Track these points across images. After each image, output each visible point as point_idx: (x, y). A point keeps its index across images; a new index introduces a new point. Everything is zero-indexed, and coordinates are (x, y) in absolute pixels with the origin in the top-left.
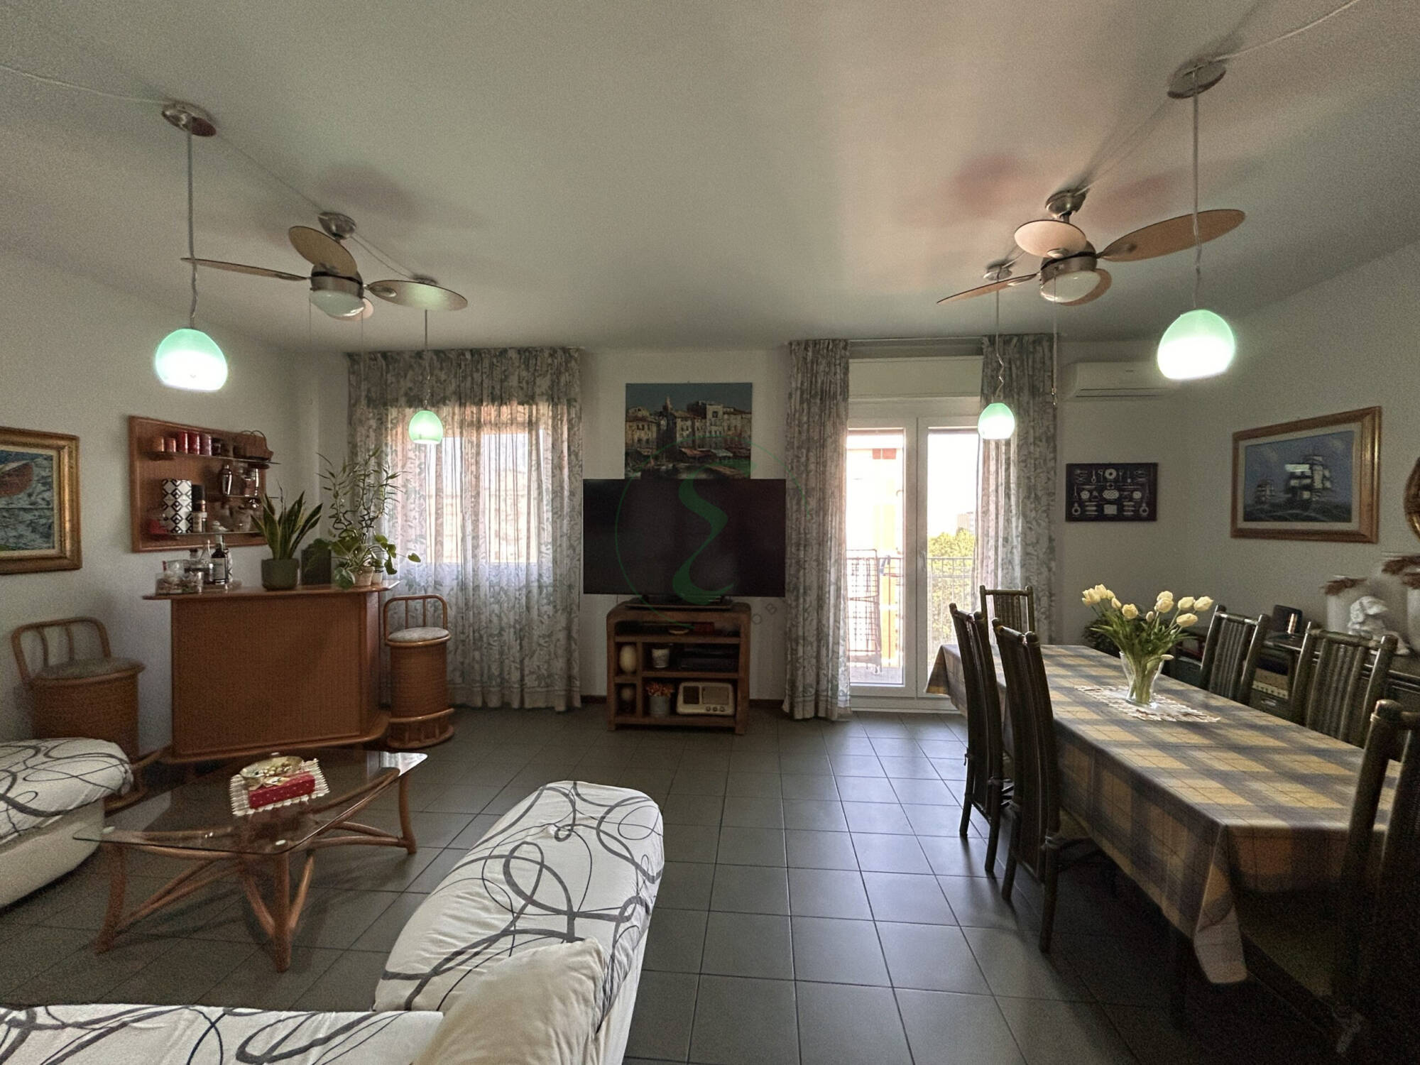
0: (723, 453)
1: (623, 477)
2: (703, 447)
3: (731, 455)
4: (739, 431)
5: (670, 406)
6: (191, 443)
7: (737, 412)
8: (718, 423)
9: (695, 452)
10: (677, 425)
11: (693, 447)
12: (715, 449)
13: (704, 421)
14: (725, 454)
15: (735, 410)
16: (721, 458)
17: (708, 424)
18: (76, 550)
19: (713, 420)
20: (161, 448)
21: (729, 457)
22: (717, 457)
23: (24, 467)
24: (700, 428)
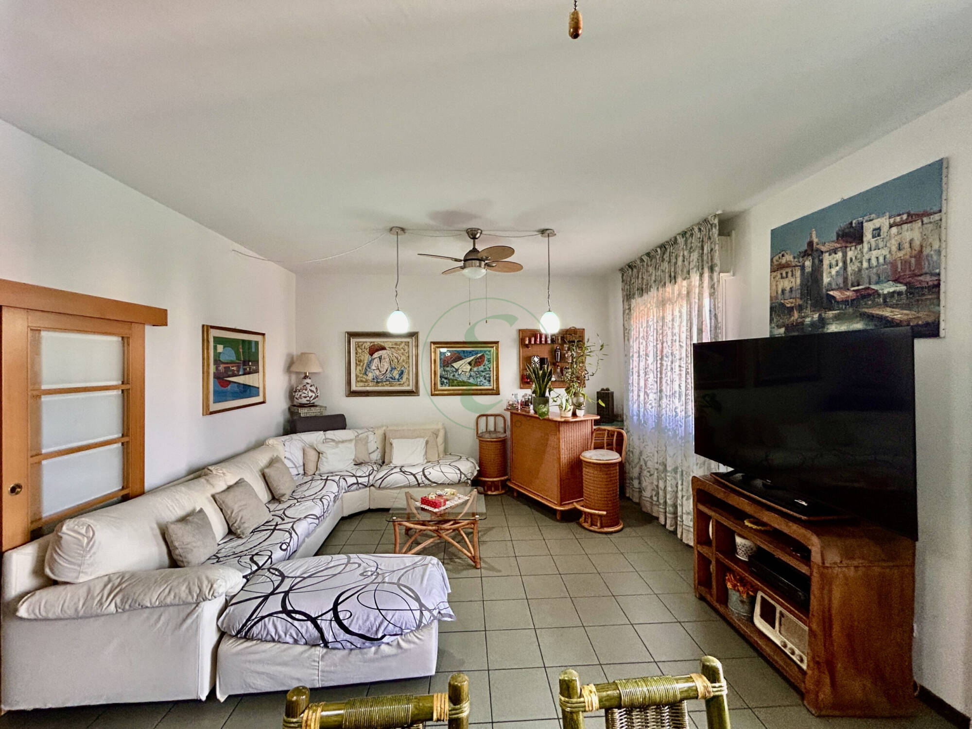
0: (888, 288)
1: (768, 336)
2: (858, 285)
3: (902, 288)
4: (917, 248)
5: (815, 240)
6: (541, 339)
7: (912, 218)
8: (881, 245)
9: (848, 293)
10: (824, 262)
11: (845, 287)
12: (877, 283)
13: (859, 247)
14: (891, 290)
15: (909, 215)
16: (885, 297)
17: (866, 249)
18: (498, 387)
19: (873, 241)
20: (527, 342)
21: (900, 293)
22: (879, 295)
23: (483, 356)
24: (854, 258)
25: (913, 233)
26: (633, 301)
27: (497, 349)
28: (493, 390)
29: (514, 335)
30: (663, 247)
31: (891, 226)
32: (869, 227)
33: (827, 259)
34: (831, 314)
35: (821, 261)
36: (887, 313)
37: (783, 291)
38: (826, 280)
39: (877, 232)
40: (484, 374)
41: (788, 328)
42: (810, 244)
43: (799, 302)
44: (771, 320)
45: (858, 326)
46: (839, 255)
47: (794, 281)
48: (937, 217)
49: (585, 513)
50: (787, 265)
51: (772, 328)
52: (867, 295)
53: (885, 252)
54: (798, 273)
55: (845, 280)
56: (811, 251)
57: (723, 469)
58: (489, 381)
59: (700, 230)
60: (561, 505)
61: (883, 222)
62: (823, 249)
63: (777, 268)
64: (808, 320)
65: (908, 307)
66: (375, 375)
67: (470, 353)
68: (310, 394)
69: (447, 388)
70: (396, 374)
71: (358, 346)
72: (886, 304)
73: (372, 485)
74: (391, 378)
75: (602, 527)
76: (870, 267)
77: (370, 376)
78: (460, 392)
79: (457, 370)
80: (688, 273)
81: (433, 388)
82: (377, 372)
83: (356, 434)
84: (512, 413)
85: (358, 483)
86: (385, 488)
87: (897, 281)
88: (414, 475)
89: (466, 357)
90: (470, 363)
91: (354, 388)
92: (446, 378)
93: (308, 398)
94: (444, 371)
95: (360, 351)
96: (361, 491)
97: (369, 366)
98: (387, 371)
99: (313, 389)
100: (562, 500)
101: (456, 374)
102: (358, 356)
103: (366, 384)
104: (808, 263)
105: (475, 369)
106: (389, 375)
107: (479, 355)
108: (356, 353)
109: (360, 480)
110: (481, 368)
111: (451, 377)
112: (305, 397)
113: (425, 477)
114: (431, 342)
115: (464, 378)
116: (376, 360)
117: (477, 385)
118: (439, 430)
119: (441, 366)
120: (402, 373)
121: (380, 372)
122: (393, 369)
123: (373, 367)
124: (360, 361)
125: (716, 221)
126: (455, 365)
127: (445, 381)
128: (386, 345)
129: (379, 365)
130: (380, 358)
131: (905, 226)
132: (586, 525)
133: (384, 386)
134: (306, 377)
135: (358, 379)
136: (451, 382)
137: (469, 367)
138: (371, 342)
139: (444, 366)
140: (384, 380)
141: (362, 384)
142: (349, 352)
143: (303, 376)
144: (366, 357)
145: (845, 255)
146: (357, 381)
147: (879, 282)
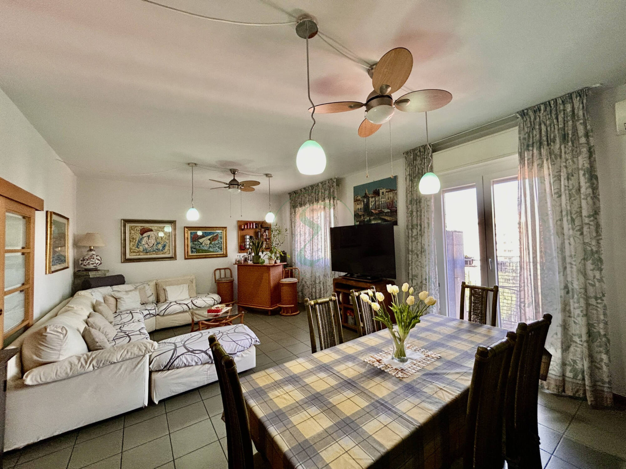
0: (386, 210)
1: (353, 224)
2: (379, 209)
4: (392, 199)
5: (367, 193)
6: (250, 225)
7: (391, 191)
8: (384, 197)
11: (375, 210)
13: (379, 197)
15: (390, 189)
16: (386, 213)
18: (226, 253)
19: (382, 196)
20: (243, 228)
21: (389, 212)
22: (384, 212)
23: (217, 235)
24: (377, 200)
25: (391, 195)
26: (297, 209)
27: (226, 231)
28: (223, 254)
29: (235, 224)
30: (312, 186)
31: (386, 192)
32: (381, 191)
33: (371, 200)
34: (372, 218)
35: (369, 200)
36: (386, 218)
37: (358, 209)
38: (371, 206)
39: (383, 193)
40: (218, 245)
41: (360, 222)
42: (366, 194)
43: (363, 213)
44: (355, 219)
45: (379, 222)
46: (374, 199)
47: (361, 206)
48: (396, 191)
49: (283, 307)
50: (359, 200)
51: (355, 222)
52: (381, 212)
53: (385, 199)
54: (362, 203)
55: (376, 207)
56: (366, 196)
57: (343, 274)
58: (221, 249)
59: (329, 182)
60: (271, 307)
61: (384, 190)
62: (370, 196)
63: (356, 200)
64: (366, 219)
65: (391, 216)
66: (144, 247)
67: (210, 234)
68: (97, 261)
69: (195, 254)
70: (160, 247)
71: (131, 228)
72: (386, 215)
73: (158, 315)
74: (157, 249)
75: (292, 313)
76: (382, 204)
77: (141, 248)
78: (204, 256)
79: (201, 244)
80: (324, 199)
81: (186, 255)
82: (146, 246)
83: (135, 286)
84: (238, 266)
85: (150, 314)
86: (168, 315)
87: (388, 208)
88: (187, 305)
89: (207, 236)
90: (209, 239)
91: (128, 256)
92: (194, 249)
93: (95, 265)
94: (193, 244)
95: (133, 232)
96: (151, 318)
97: (140, 241)
98: (154, 245)
99: (98, 258)
100: (272, 304)
101: (201, 246)
102: (131, 235)
103: (138, 254)
104: (365, 200)
105: (213, 243)
106: (155, 248)
107: (215, 235)
108: (130, 233)
109: (151, 312)
110: (216, 242)
111: (198, 247)
112: (93, 264)
113: (194, 304)
114: (185, 227)
115: (206, 248)
116: (145, 238)
117: (214, 252)
118: (193, 279)
119: (191, 242)
120: (164, 246)
121: (148, 245)
122: (158, 243)
123: (143, 243)
124: (133, 239)
125: (335, 180)
126: (200, 240)
127: (194, 250)
128: (153, 228)
129: (148, 241)
130: (149, 237)
131: (389, 193)
132: (284, 314)
133: (151, 254)
134: (91, 250)
135: (132, 251)
136: (198, 251)
137: (209, 242)
138: (141, 226)
139: (193, 241)
140: (152, 251)
141: (135, 254)
142: (125, 233)
143: (88, 249)
144: (138, 236)
145: (375, 199)
146: (131, 252)
147: (384, 209)
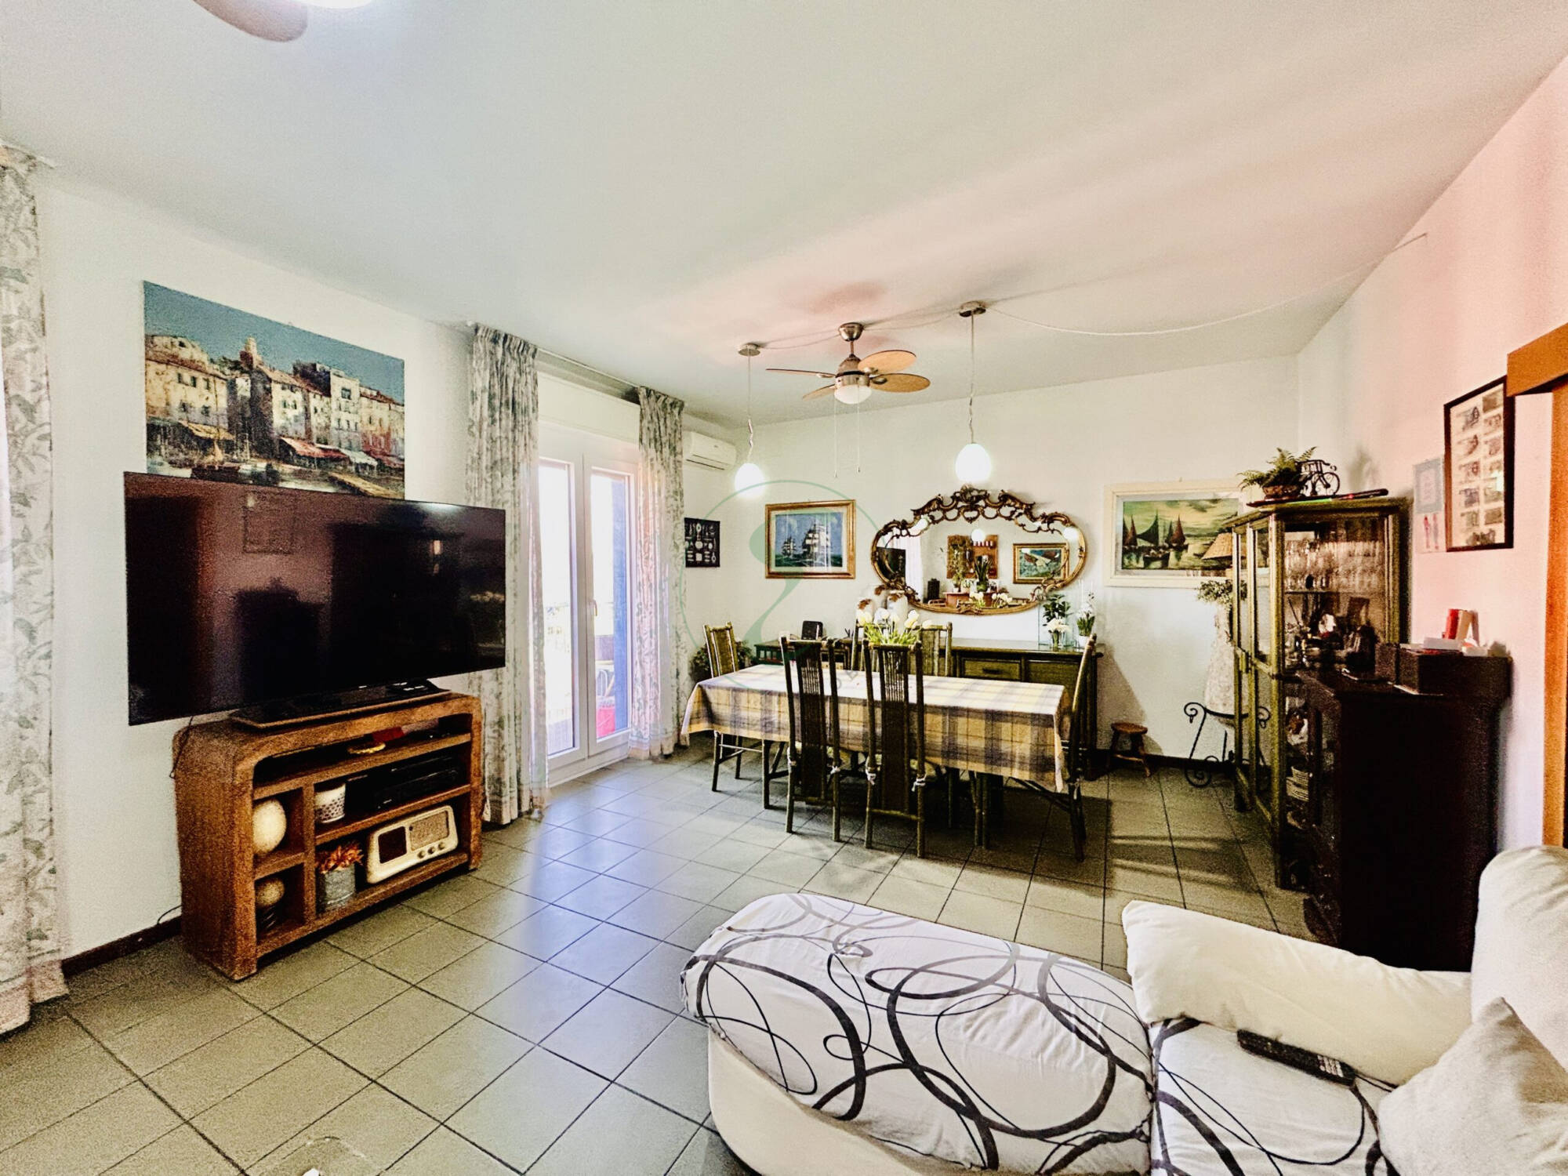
0: (360, 458)
2: (326, 444)
4: (385, 430)
5: (257, 357)
7: (380, 398)
8: (351, 409)
9: (312, 449)
10: (274, 395)
11: (307, 440)
12: (347, 449)
13: (326, 399)
14: (364, 461)
15: (378, 393)
16: (357, 466)
19: (343, 401)
22: (351, 463)
24: (319, 410)
31: (362, 395)
32: (337, 385)
33: (278, 394)
34: (287, 468)
35: (268, 391)
36: (359, 483)
37: (186, 406)
38: (278, 420)
39: (347, 393)
41: (199, 471)
42: (246, 357)
43: (224, 435)
44: (153, 448)
45: (327, 489)
46: (298, 396)
47: (209, 398)
48: (400, 409)
50: (190, 365)
51: (152, 463)
52: (334, 459)
53: (356, 418)
54: (222, 390)
56: (244, 364)
61: (353, 385)
62: (271, 375)
63: (163, 357)
64: (246, 468)
65: (377, 481)
72: (357, 474)
76: (339, 429)
87: (369, 453)
104: (243, 384)
131: (375, 403)
145: (305, 400)
147: (350, 448)
